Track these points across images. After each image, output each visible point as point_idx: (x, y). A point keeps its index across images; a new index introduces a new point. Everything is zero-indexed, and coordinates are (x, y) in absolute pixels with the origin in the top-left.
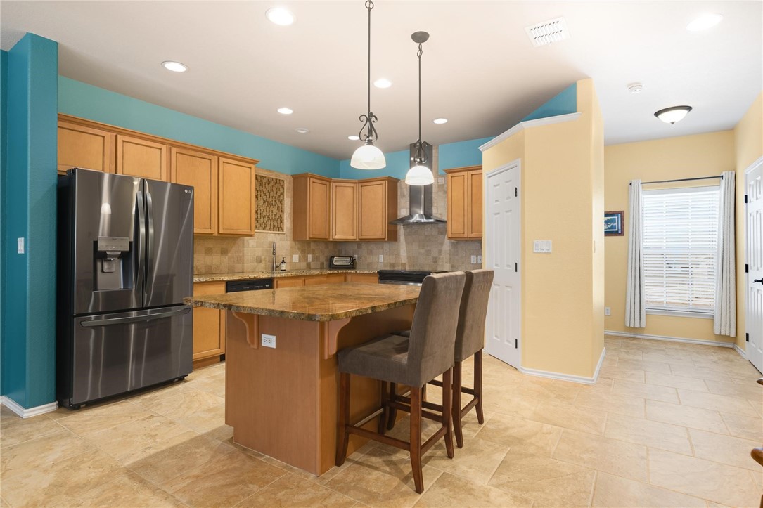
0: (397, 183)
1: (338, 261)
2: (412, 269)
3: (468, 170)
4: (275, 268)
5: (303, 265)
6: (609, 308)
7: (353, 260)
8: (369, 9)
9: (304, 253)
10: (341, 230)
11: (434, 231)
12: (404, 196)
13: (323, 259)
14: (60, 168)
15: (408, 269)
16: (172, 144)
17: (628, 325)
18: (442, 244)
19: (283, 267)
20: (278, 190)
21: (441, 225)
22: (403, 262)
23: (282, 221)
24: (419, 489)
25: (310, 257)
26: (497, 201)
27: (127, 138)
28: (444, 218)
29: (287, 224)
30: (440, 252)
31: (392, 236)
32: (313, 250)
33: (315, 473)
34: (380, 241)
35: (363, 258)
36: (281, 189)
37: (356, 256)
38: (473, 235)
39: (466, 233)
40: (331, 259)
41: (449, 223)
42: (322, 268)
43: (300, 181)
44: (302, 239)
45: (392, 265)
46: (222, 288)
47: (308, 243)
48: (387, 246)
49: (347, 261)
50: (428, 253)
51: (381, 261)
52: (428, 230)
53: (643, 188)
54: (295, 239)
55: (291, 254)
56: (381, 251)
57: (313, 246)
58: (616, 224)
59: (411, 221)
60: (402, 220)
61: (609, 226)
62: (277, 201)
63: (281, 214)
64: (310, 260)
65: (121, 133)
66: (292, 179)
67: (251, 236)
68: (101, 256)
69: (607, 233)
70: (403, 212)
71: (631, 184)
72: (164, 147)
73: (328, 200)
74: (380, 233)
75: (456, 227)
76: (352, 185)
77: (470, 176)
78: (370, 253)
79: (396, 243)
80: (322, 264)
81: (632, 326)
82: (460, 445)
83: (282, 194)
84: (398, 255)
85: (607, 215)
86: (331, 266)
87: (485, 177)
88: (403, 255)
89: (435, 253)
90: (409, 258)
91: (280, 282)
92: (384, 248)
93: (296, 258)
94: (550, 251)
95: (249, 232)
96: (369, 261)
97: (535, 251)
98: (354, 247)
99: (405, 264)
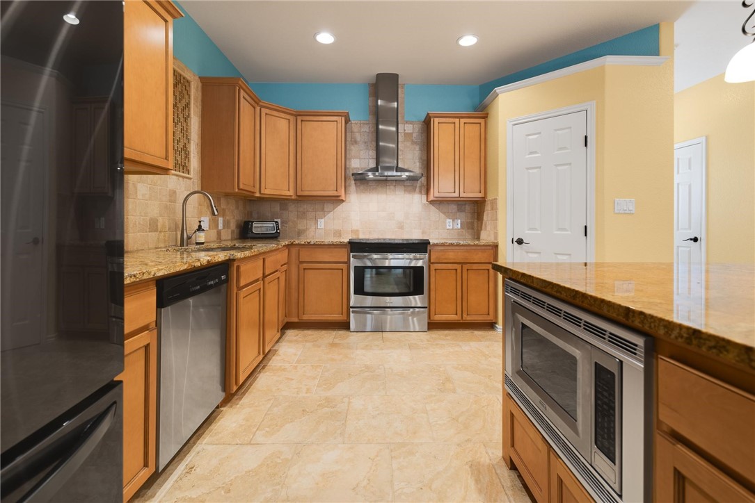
1: (257, 228)
3: (460, 118)
5: (213, 234)
7: (277, 226)
10: (275, 183)
12: (356, 142)
13: (233, 225)
19: (201, 237)
22: (355, 228)
23: (187, 156)
25: (221, 220)
26: (532, 153)
29: (194, 163)
32: (225, 211)
35: (291, 224)
36: (186, 97)
37: (280, 221)
38: (466, 195)
40: (248, 225)
41: (435, 180)
42: (234, 238)
45: (338, 232)
48: (329, 207)
49: (271, 227)
50: (390, 215)
56: (322, 213)
62: (181, 116)
63: (186, 141)
64: (221, 226)
66: (200, 84)
73: (258, 134)
75: (444, 184)
76: (288, 117)
78: (302, 216)
80: (235, 232)
83: (188, 105)
84: (346, 219)
86: (248, 234)
87: (505, 124)
88: (355, 219)
92: (326, 209)
94: (634, 211)
96: (300, 226)
97: (616, 211)
98: (277, 208)
99: (357, 231)
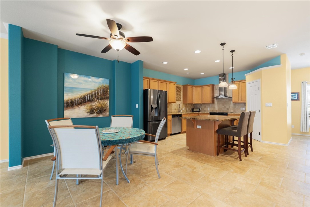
0: (214, 86)
1: (195, 110)
2: (219, 112)
3: (240, 82)
4: (179, 112)
5: (186, 111)
6: (293, 125)
7: (199, 109)
8: (223, 50)
9: (186, 107)
10: (197, 101)
11: (227, 100)
12: (217, 90)
13: (190, 109)
14: (144, 89)
15: (218, 112)
16: (159, 80)
17: (302, 131)
18: (230, 104)
19: (181, 111)
20: (179, 90)
21: (230, 98)
22: (216, 110)
24: (241, 160)
25: (187, 108)
26: (251, 91)
27: (152, 80)
28: (231, 96)
30: (229, 107)
31: (213, 102)
32: (188, 107)
33: (213, 156)
34: (209, 103)
35: (203, 109)
37: (200, 108)
38: (242, 101)
39: (239, 101)
40: (193, 109)
41: (233, 98)
42: (190, 112)
43: (185, 87)
44: (185, 103)
45: (213, 111)
46: (171, 116)
47: (187, 104)
48: (211, 105)
49: (198, 110)
50: (225, 107)
51: (209, 109)
52: (225, 100)
53: (307, 84)
54: (183, 103)
55: (183, 107)
56: (209, 106)
57: (188, 105)
58: (296, 97)
59: (219, 97)
60: (217, 97)
61: (293, 97)
62: (179, 93)
63: (180, 96)
64: (187, 109)
65: (150, 79)
66: (183, 86)
67: (175, 103)
68: (152, 108)
69: (292, 100)
70: (216, 95)
71: (302, 83)
72: (158, 81)
73: (193, 92)
74: (209, 101)
75: (236, 99)
76: (199, 87)
77: (240, 83)
78: (205, 107)
79: (214, 104)
80: (190, 110)
81: (303, 131)
82: (248, 155)
84: (214, 108)
85: (292, 93)
86: (193, 111)
87: (247, 84)
88: (216, 108)
89: (227, 107)
90: (218, 108)
91: (183, 115)
93: (184, 109)
94: (271, 106)
95: (175, 102)
96: (205, 109)
97: (266, 106)
98: (200, 105)
99: (217, 110)
